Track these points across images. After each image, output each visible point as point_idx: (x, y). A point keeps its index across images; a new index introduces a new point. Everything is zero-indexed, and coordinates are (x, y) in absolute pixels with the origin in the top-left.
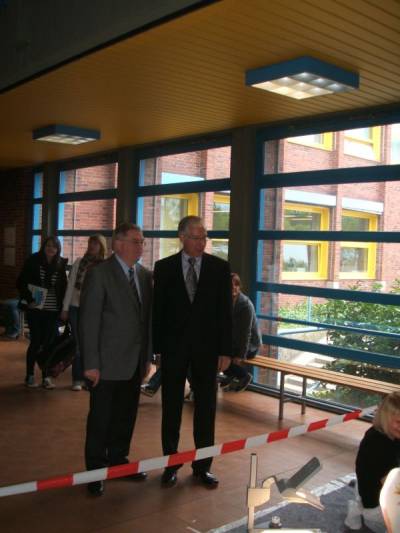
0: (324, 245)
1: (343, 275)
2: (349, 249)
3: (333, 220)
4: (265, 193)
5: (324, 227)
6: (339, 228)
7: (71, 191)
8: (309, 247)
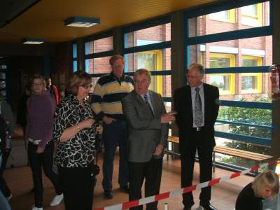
0: (233, 75)
1: (244, 92)
2: (247, 77)
3: (237, 61)
4: (190, 48)
5: (232, 65)
6: (240, 65)
7: (92, 53)
8: (225, 77)
